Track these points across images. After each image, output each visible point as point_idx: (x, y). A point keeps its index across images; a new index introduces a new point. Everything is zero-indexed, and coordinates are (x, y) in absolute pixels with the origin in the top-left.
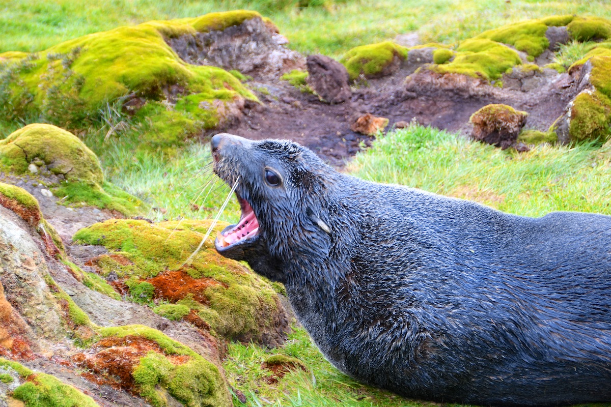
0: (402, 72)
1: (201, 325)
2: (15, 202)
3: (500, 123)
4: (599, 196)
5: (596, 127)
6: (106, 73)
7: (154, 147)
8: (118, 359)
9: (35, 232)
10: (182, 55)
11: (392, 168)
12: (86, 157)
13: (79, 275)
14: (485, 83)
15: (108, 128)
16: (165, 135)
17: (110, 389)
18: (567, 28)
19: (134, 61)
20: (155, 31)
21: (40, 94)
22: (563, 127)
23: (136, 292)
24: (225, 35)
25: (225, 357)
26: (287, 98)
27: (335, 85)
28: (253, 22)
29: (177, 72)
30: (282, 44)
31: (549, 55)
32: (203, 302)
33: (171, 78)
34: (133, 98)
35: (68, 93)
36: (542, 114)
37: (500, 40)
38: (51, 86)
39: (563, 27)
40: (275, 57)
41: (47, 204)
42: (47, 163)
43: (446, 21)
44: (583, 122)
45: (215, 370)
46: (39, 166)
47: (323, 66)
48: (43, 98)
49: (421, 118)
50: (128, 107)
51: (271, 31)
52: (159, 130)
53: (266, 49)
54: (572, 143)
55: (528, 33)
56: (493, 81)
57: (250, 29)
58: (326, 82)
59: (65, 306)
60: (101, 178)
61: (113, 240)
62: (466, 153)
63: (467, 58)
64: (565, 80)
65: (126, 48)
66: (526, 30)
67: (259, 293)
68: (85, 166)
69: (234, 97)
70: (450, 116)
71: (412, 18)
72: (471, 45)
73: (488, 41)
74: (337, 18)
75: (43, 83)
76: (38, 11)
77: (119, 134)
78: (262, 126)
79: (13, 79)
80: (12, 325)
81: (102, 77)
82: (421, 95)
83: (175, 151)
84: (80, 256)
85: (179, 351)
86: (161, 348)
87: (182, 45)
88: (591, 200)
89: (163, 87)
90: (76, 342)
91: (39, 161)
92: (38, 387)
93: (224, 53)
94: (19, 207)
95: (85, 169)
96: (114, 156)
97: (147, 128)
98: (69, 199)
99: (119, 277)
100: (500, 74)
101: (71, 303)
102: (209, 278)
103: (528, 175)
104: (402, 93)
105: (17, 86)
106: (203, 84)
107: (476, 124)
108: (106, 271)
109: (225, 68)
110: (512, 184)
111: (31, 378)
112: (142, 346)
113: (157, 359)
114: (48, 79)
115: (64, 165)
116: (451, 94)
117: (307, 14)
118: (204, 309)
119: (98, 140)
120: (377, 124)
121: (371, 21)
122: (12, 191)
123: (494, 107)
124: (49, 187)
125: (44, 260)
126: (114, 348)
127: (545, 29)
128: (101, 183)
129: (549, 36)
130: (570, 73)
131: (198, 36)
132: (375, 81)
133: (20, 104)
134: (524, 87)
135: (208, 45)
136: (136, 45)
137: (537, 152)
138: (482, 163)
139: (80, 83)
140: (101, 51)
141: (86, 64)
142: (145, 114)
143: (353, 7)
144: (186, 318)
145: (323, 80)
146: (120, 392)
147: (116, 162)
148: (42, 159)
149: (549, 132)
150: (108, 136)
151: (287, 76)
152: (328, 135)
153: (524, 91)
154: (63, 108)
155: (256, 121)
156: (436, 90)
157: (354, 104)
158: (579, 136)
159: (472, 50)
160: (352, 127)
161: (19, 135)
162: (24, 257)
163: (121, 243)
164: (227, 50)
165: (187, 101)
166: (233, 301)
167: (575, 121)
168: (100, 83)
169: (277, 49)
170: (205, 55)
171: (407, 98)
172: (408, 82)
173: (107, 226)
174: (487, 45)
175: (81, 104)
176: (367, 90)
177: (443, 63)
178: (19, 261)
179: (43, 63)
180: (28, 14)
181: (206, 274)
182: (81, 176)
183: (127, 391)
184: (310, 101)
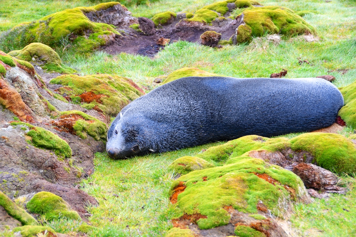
0: (175, 22)
1: (99, 111)
2: (25, 67)
3: (211, 38)
4: (248, 62)
5: (246, 37)
6: (61, 26)
7: (81, 53)
8: (67, 122)
9: (33, 78)
10: (91, 19)
11: (172, 56)
12: (54, 54)
13: (52, 94)
14: (205, 24)
15: (63, 47)
16: (85, 48)
17: (65, 133)
18: (235, 3)
19: (72, 21)
20: (80, 10)
21: (37, 36)
22: (234, 38)
23: (74, 100)
24: (107, 11)
25: (109, 122)
26: (132, 34)
27: (150, 28)
28: (117, 6)
29: (89, 25)
30: (129, 14)
31: (229, 14)
32: (100, 103)
33: (87, 27)
34: (72, 34)
35: (48, 34)
36: (227, 35)
37: (211, 9)
38: (41, 32)
39: (233, 3)
40: (127, 19)
41: (40, 72)
42: (39, 57)
43: (191, 7)
44: (242, 36)
45: (104, 125)
46: (36, 58)
47: (145, 21)
48: (38, 37)
49: (182, 38)
50: (71, 39)
51: (125, 10)
52: (83, 47)
53: (123, 16)
54: (238, 44)
55: (220, 6)
56: (209, 24)
57: (116, 9)
58: (146, 27)
59: (46, 104)
60: (60, 62)
61: (65, 82)
62: (199, 49)
63: (198, 16)
64: (234, 22)
65: (69, 17)
66: (220, 5)
67: (121, 99)
68: (54, 58)
69: (111, 34)
70: (193, 37)
71: (179, 7)
72: (200, 11)
73: (206, 9)
74: (151, 8)
75: (38, 32)
76: (38, 11)
77: (68, 49)
78: (122, 44)
79: (26, 31)
80: (26, 111)
81: (60, 28)
82: (182, 30)
83: (90, 54)
84: (52, 88)
85: (91, 119)
86: (84, 118)
87: (90, 16)
88: (245, 64)
89: (84, 30)
90: (51, 117)
91: (36, 56)
92: (36, 131)
93: (107, 18)
94: (26, 68)
95: (54, 59)
96: (66, 57)
97: (78, 46)
98: (48, 70)
99: (67, 95)
100: (211, 21)
101: (48, 103)
102: (102, 94)
103: (222, 56)
104: (175, 30)
105: (28, 33)
106: (99, 29)
107: (202, 39)
108: (62, 93)
109: (107, 23)
110: (216, 59)
111: (33, 128)
112: (76, 117)
113: (82, 121)
114: (40, 30)
115: (45, 57)
116: (193, 29)
117: (140, 7)
118: (100, 105)
119: (60, 52)
120: (166, 41)
121: (164, 9)
122: (23, 62)
123: (209, 32)
124: (40, 66)
125: (37, 88)
126: (65, 118)
127: (227, 4)
128: (60, 64)
129: (228, 6)
130: (236, 19)
131: (97, 12)
132: (165, 26)
133: (30, 40)
134: (220, 25)
135: (101, 15)
136: (73, 15)
137: (225, 48)
138: (205, 52)
139: (52, 30)
140: (59, 18)
141: (54, 23)
142: (77, 41)
143: (157, 4)
144: (94, 108)
145: (145, 26)
146: (68, 134)
147: (67, 59)
148: (37, 55)
149: (229, 41)
150: (64, 50)
151: (131, 26)
152: (147, 46)
153: (220, 27)
154: (46, 40)
155: (120, 42)
156: (188, 28)
157: (157, 35)
158: (240, 41)
159: (200, 13)
160: (157, 43)
161: (28, 47)
162: (29, 86)
163: (68, 83)
164: (108, 17)
165: (93, 36)
166: (111, 102)
167: (239, 36)
168: (59, 30)
169: (127, 16)
170: (100, 19)
171: (177, 32)
172: (177, 26)
173: (62, 77)
174: (206, 11)
175: (53, 38)
176: (162, 29)
177: (190, 18)
178: (27, 87)
179: (38, 24)
180: (34, 12)
181: (101, 93)
182: (52, 61)
183: (71, 133)
184: (140, 35)
